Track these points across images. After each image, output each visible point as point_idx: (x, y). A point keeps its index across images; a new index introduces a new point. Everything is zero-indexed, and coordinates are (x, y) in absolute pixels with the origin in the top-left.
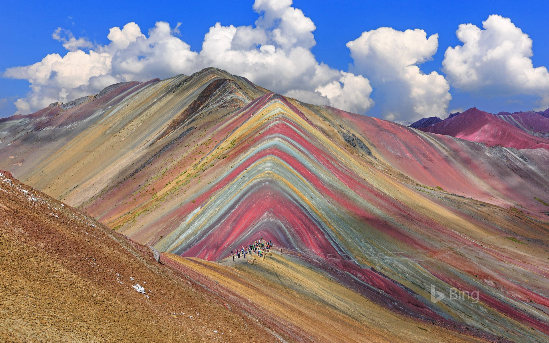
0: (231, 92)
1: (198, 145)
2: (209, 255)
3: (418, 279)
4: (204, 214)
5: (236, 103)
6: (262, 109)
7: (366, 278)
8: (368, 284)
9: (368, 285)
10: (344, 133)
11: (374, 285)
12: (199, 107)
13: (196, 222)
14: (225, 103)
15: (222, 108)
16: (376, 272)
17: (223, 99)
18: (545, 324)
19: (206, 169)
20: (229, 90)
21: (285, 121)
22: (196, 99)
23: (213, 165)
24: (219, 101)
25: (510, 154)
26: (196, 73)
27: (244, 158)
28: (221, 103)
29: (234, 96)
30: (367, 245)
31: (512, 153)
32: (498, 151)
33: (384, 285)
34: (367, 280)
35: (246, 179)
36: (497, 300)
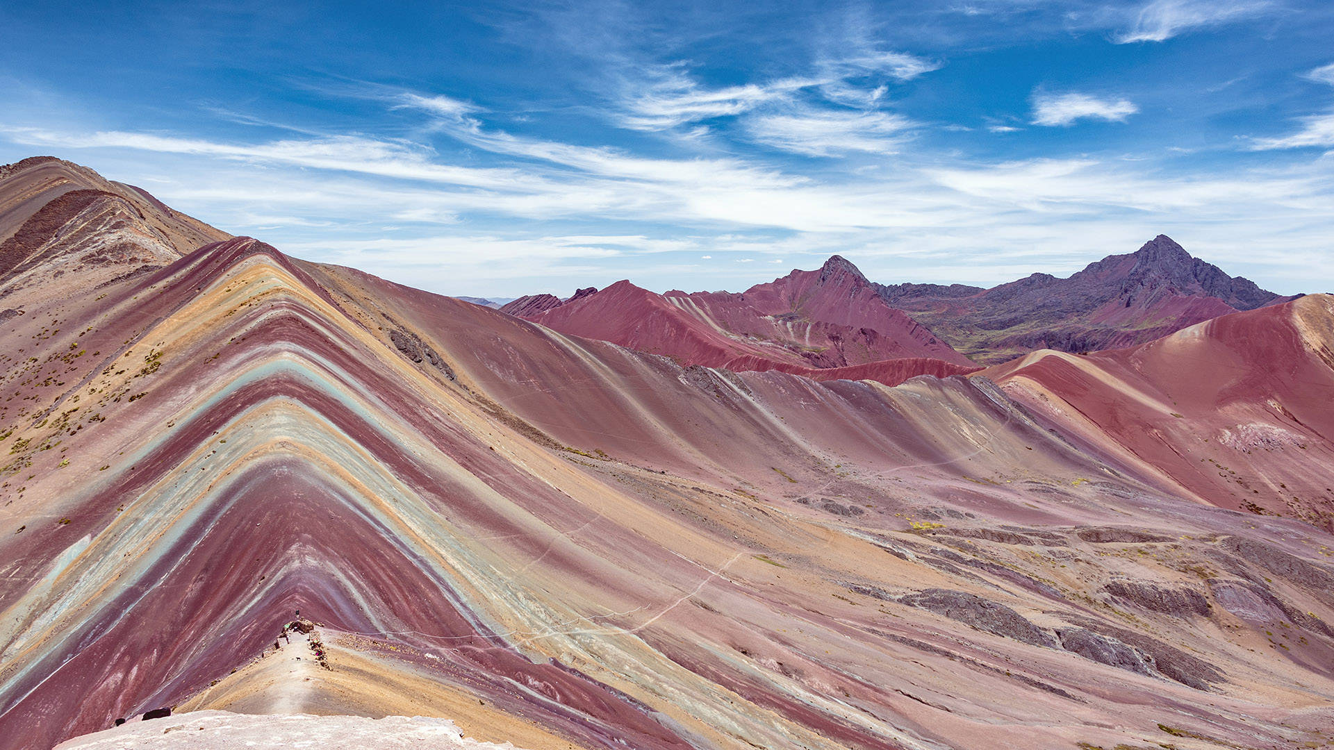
0: (118, 226)
1: (36, 360)
2: (139, 669)
3: (650, 675)
4: (106, 554)
5: (133, 253)
6: (225, 275)
7: (548, 687)
8: (555, 699)
9: (554, 703)
10: (393, 332)
11: (567, 702)
12: (23, 256)
13: (81, 580)
14: (101, 252)
15: (92, 263)
16: (563, 668)
17: (96, 242)
18: (885, 742)
19: (80, 428)
20: (111, 219)
21: (295, 310)
22: (12, 235)
23: (101, 417)
24: (84, 246)
25: (721, 380)
26: (4, 167)
27: (204, 401)
28: (89, 250)
29: (127, 235)
30: (532, 605)
31: (725, 380)
32: (701, 375)
33: (587, 699)
34: (551, 691)
35: (223, 457)
36: (796, 702)
